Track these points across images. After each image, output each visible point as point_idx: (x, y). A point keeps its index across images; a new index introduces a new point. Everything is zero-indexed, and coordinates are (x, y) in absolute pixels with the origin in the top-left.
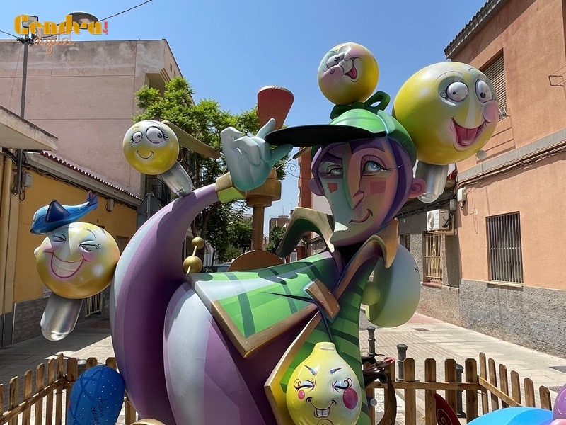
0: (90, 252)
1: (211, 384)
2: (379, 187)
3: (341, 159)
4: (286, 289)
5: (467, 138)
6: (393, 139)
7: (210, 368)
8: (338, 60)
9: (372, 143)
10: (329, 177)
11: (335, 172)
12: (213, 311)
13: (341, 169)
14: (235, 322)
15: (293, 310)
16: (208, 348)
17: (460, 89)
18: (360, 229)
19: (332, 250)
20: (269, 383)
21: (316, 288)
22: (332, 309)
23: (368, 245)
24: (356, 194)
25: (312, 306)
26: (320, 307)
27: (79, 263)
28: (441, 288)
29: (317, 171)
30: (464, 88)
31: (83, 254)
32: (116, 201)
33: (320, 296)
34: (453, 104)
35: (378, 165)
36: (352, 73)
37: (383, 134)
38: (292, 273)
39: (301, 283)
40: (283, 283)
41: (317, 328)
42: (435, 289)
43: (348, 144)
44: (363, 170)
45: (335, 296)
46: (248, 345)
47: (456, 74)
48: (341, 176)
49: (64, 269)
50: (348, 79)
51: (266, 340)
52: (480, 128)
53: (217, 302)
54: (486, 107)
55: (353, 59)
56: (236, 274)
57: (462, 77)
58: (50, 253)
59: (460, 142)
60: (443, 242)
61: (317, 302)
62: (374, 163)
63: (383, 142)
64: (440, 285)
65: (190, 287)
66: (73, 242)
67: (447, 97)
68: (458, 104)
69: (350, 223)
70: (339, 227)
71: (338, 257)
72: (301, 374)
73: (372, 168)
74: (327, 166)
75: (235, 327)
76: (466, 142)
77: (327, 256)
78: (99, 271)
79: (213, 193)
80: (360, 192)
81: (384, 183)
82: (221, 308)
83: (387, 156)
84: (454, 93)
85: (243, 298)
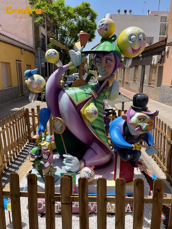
0: (39, 82)
1: (70, 111)
2: (110, 66)
3: (101, 58)
4: (85, 92)
5: (135, 52)
6: (115, 53)
7: (69, 108)
8: (102, 25)
9: (109, 54)
10: (98, 62)
11: (99, 61)
12: (69, 96)
13: (101, 60)
14: (74, 99)
15: (87, 97)
16: (69, 104)
17: (134, 38)
18: (105, 77)
19: (98, 82)
20: (81, 111)
21: (92, 92)
22: (96, 96)
23: (106, 82)
24: (104, 68)
25: (91, 96)
26: (93, 96)
27: (38, 85)
28: (154, 87)
29: (95, 60)
30: (135, 38)
31: (38, 83)
32: (24, 49)
33: (93, 93)
34: (131, 43)
35: (110, 60)
36: (106, 30)
37: (112, 51)
38: (87, 88)
39: (89, 90)
40: (85, 90)
41: (92, 100)
42: (152, 88)
43: (103, 54)
44: (106, 61)
45: (97, 94)
46: (77, 103)
47: (134, 33)
48: (100, 62)
49: (35, 86)
50: (105, 31)
51: (81, 103)
52: (139, 49)
53: (70, 95)
54: (141, 43)
55: (107, 25)
56: (74, 88)
57: (135, 34)
58: (31, 83)
59: (133, 52)
60: (158, 69)
61: (92, 95)
62: (109, 59)
63: (112, 54)
64: (154, 86)
65: (64, 91)
66: (36, 80)
67: (130, 40)
68: (133, 42)
69: (102, 75)
70: (100, 76)
71: (99, 84)
72: (87, 109)
73: (108, 61)
74: (97, 59)
75: (74, 100)
76: (134, 53)
77: (96, 83)
78: (42, 87)
79: (68, 67)
80: (105, 67)
81: (111, 65)
82: (71, 96)
83: (113, 57)
84: (132, 39)
85: (76, 94)
